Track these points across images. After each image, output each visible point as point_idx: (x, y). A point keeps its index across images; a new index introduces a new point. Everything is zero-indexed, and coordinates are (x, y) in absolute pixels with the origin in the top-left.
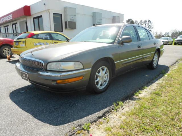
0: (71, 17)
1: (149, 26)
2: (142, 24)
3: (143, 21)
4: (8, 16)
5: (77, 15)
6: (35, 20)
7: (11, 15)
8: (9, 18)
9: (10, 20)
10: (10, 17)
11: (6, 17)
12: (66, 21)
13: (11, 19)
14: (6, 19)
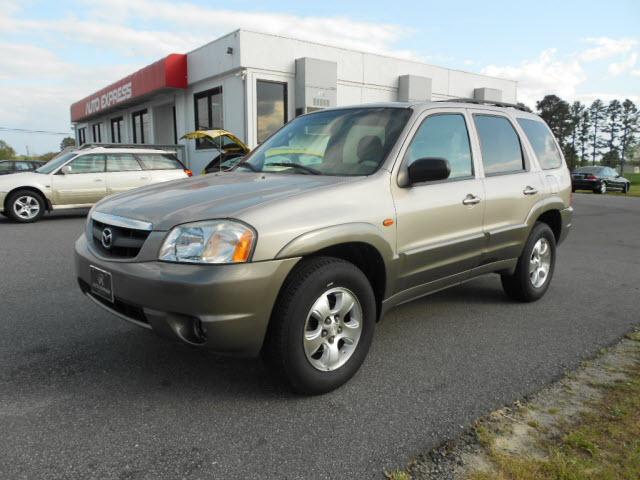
0: (319, 94)
1: (626, 123)
2: (600, 114)
3: (606, 103)
4: (120, 89)
5: (339, 87)
6: (200, 101)
7: (130, 84)
8: (122, 95)
9: (127, 100)
10: (125, 90)
11: (115, 91)
12: (299, 107)
13: (129, 96)
14: (115, 98)
